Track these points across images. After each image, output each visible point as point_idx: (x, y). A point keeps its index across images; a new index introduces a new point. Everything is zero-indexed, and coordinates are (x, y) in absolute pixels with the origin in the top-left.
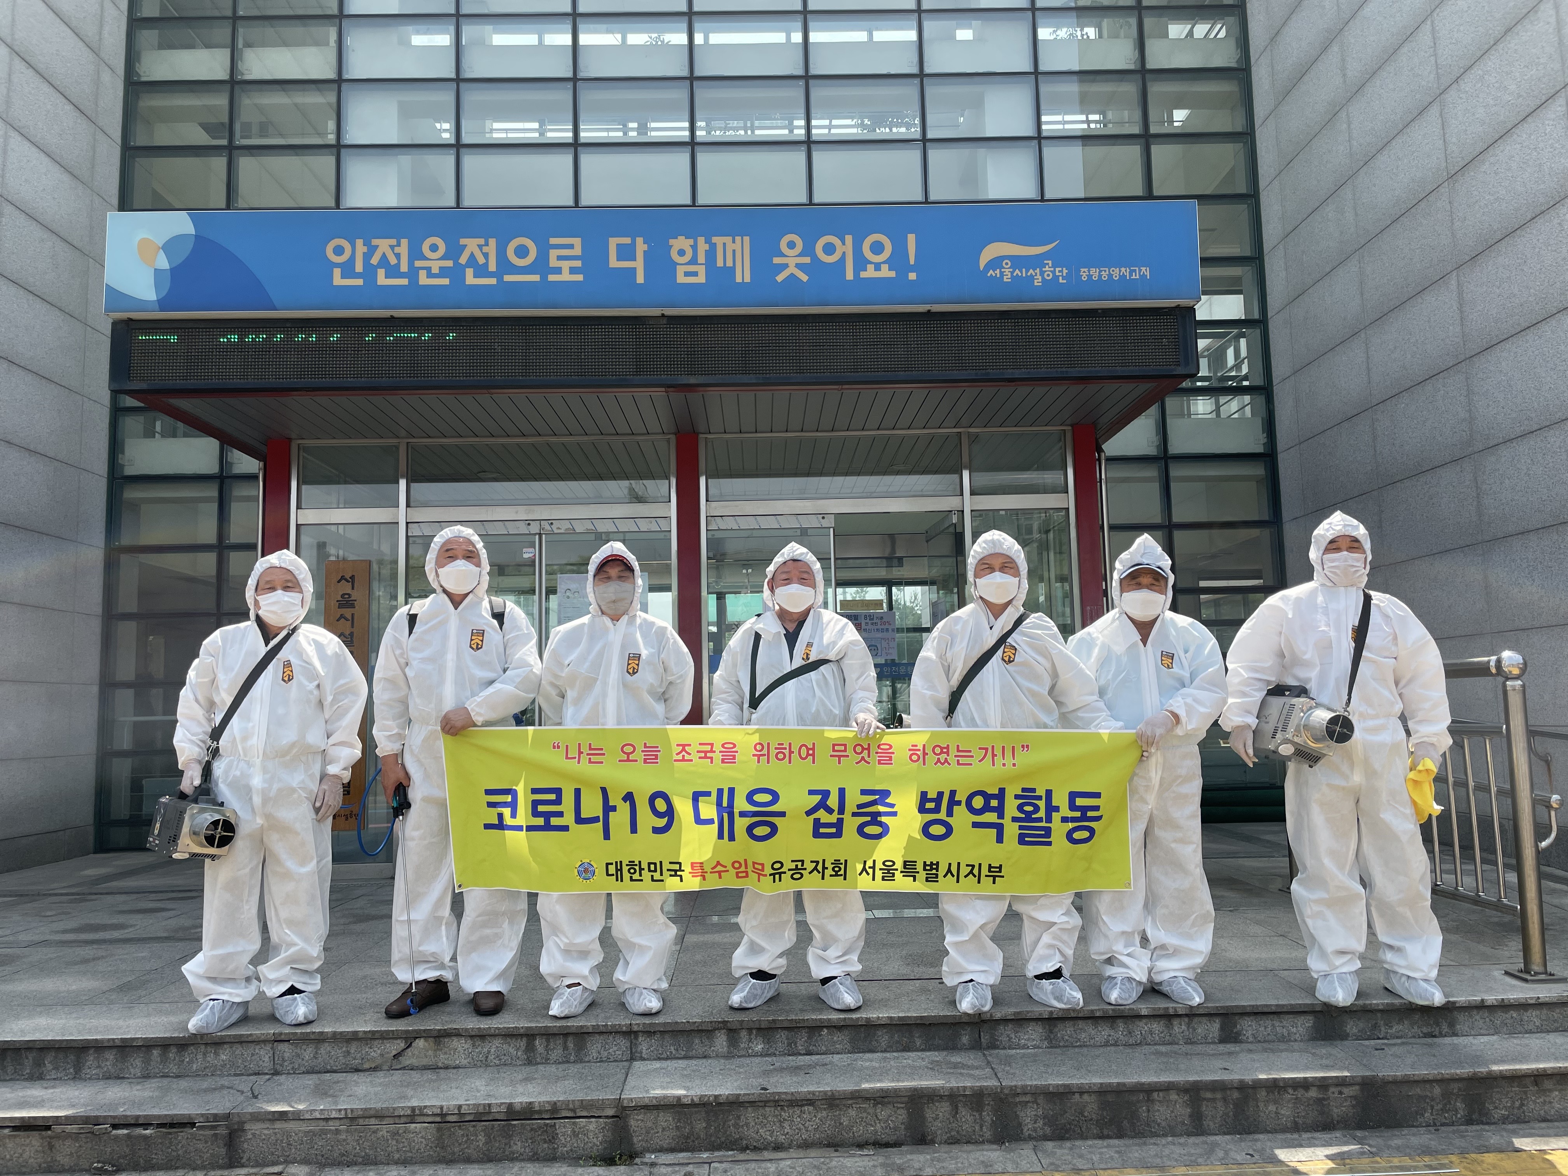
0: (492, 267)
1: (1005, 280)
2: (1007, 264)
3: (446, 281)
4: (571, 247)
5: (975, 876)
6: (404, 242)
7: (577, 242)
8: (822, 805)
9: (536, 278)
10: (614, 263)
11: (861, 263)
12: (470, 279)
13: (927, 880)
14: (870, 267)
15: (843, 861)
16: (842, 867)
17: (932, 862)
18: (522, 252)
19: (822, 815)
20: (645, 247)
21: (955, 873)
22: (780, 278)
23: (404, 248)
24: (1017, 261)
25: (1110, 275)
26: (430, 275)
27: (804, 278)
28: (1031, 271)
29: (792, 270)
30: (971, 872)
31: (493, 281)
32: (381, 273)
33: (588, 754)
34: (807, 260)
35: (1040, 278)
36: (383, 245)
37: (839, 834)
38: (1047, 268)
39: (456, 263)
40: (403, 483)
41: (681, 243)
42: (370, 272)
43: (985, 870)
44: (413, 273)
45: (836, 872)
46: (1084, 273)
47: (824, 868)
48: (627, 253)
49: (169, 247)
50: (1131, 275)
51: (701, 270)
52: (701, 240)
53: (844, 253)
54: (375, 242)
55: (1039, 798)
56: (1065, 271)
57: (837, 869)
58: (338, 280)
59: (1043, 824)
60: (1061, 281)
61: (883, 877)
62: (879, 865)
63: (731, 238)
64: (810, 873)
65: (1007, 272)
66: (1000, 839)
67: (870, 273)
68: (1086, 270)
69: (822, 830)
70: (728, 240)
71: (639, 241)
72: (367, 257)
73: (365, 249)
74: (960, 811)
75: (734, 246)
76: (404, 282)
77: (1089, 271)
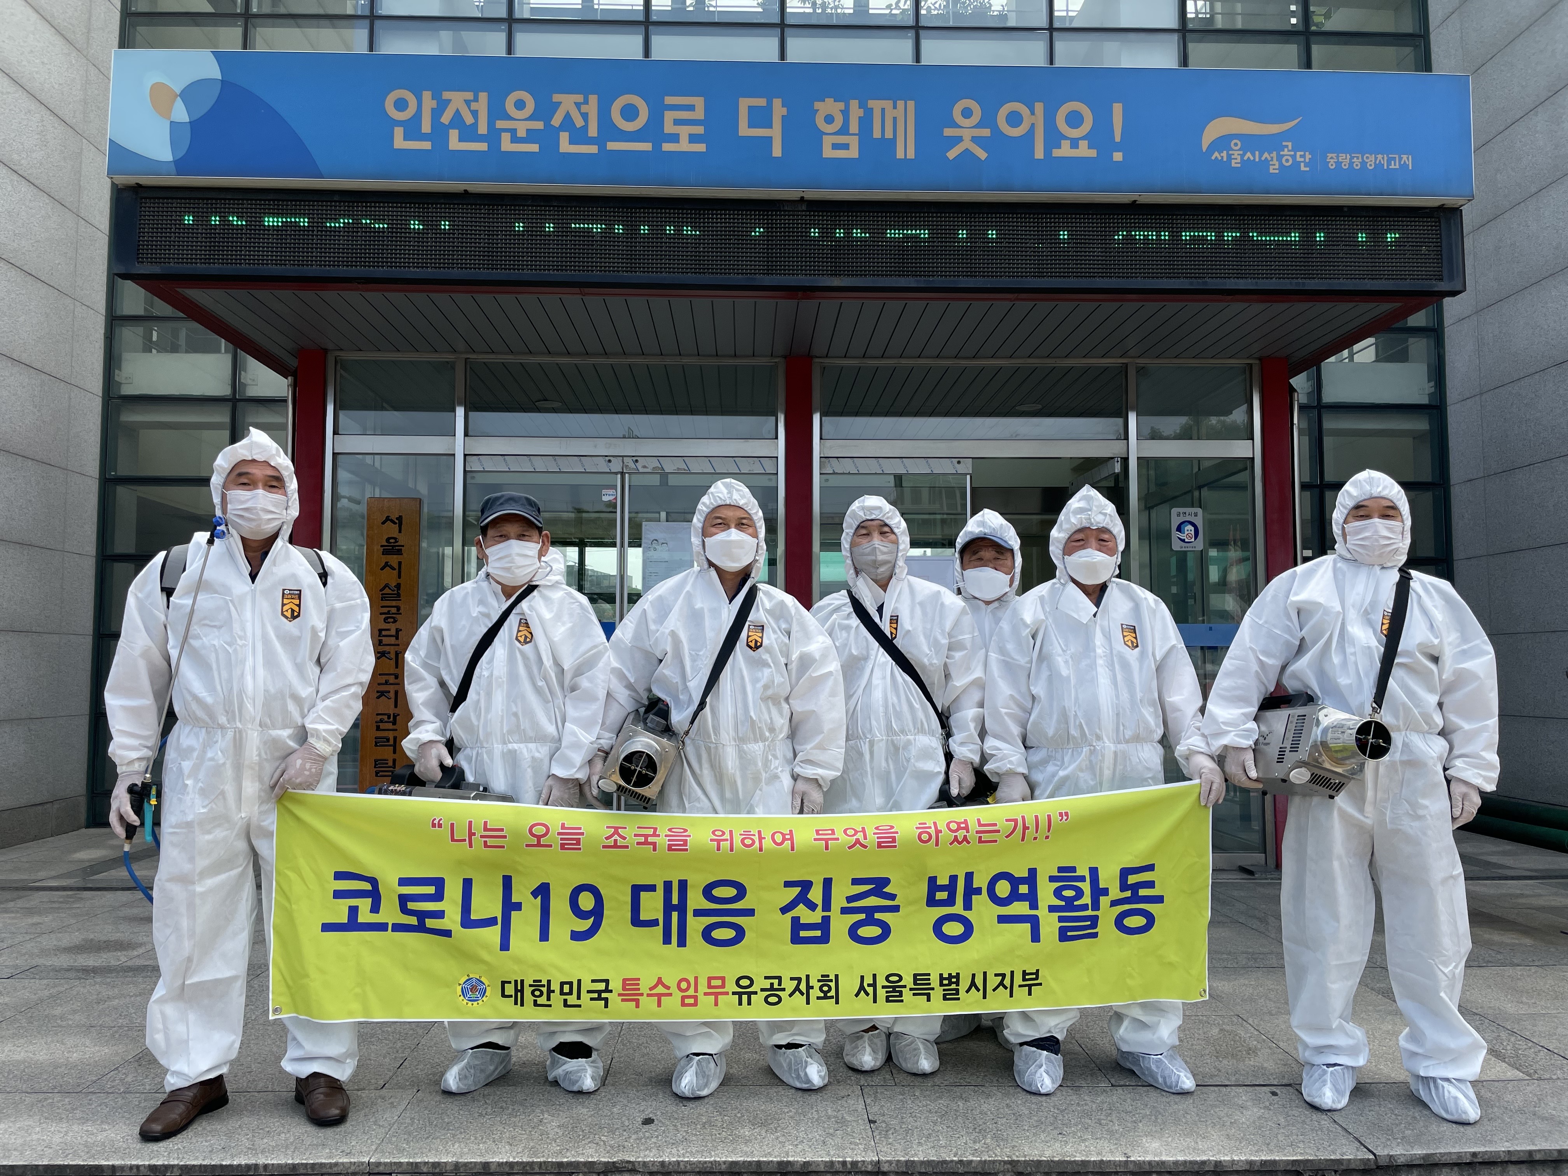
0: (593, 132)
1: (1233, 165)
2: (1236, 144)
3: (534, 148)
4: (691, 108)
5: (1006, 988)
6: (483, 96)
7: (699, 102)
8: (802, 899)
9: (647, 146)
10: (744, 130)
11: (1053, 138)
12: (565, 145)
13: (945, 999)
14: (1066, 144)
15: (832, 977)
16: (833, 984)
17: (950, 974)
18: (630, 113)
19: (801, 910)
20: (784, 111)
21: (981, 987)
22: (952, 154)
23: (482, 104)
24: (1249, 142)
25: (1364, 163)
26: (515, 139)
27: (982, 155)
28: (1266, 155)
29: (967, 144)
30: (1001, 984)
31: (593, 149)
32: (454, 134)
33: (482, 837)
34: (986, 132)
35: (1277, 163)
36: (457, 99)
37: (825, 939)
38: (1286, 152)
39: (547, 124)
40: (460, 411)
41: (828, 107)
42: (439, 133)
43: (1018, 980)
44: (493, 137)
45: (825, 993)
46: (1332, 160)
47: (809, 987)
48: (760, 118)
49: (189, 94)
50: (1389, 164)
51: (854, 142)
52: (854, 104)
53: (1033, 124)
54: (446, 95)
55: (1082, 879)
56: (1308, 156)
57: (825, 989)
58: (400, 142)
59: (1089, 913)
60: (1303, 168)
61: (887, 997)
62: (881, 981)
63: (891, 102)
64: (791, 995)
65: (1236, 155)
66: (1036, 937)
67: (1065, 151)
68: (1334, 155)
69: (803, 934)
70: (888, 104)
71: (777, 103)
72: (437, 113)
73: (434, 104)
74: (981, 901)
75: (895, 113)
76: (483, 147)
77: (1338, 157)
